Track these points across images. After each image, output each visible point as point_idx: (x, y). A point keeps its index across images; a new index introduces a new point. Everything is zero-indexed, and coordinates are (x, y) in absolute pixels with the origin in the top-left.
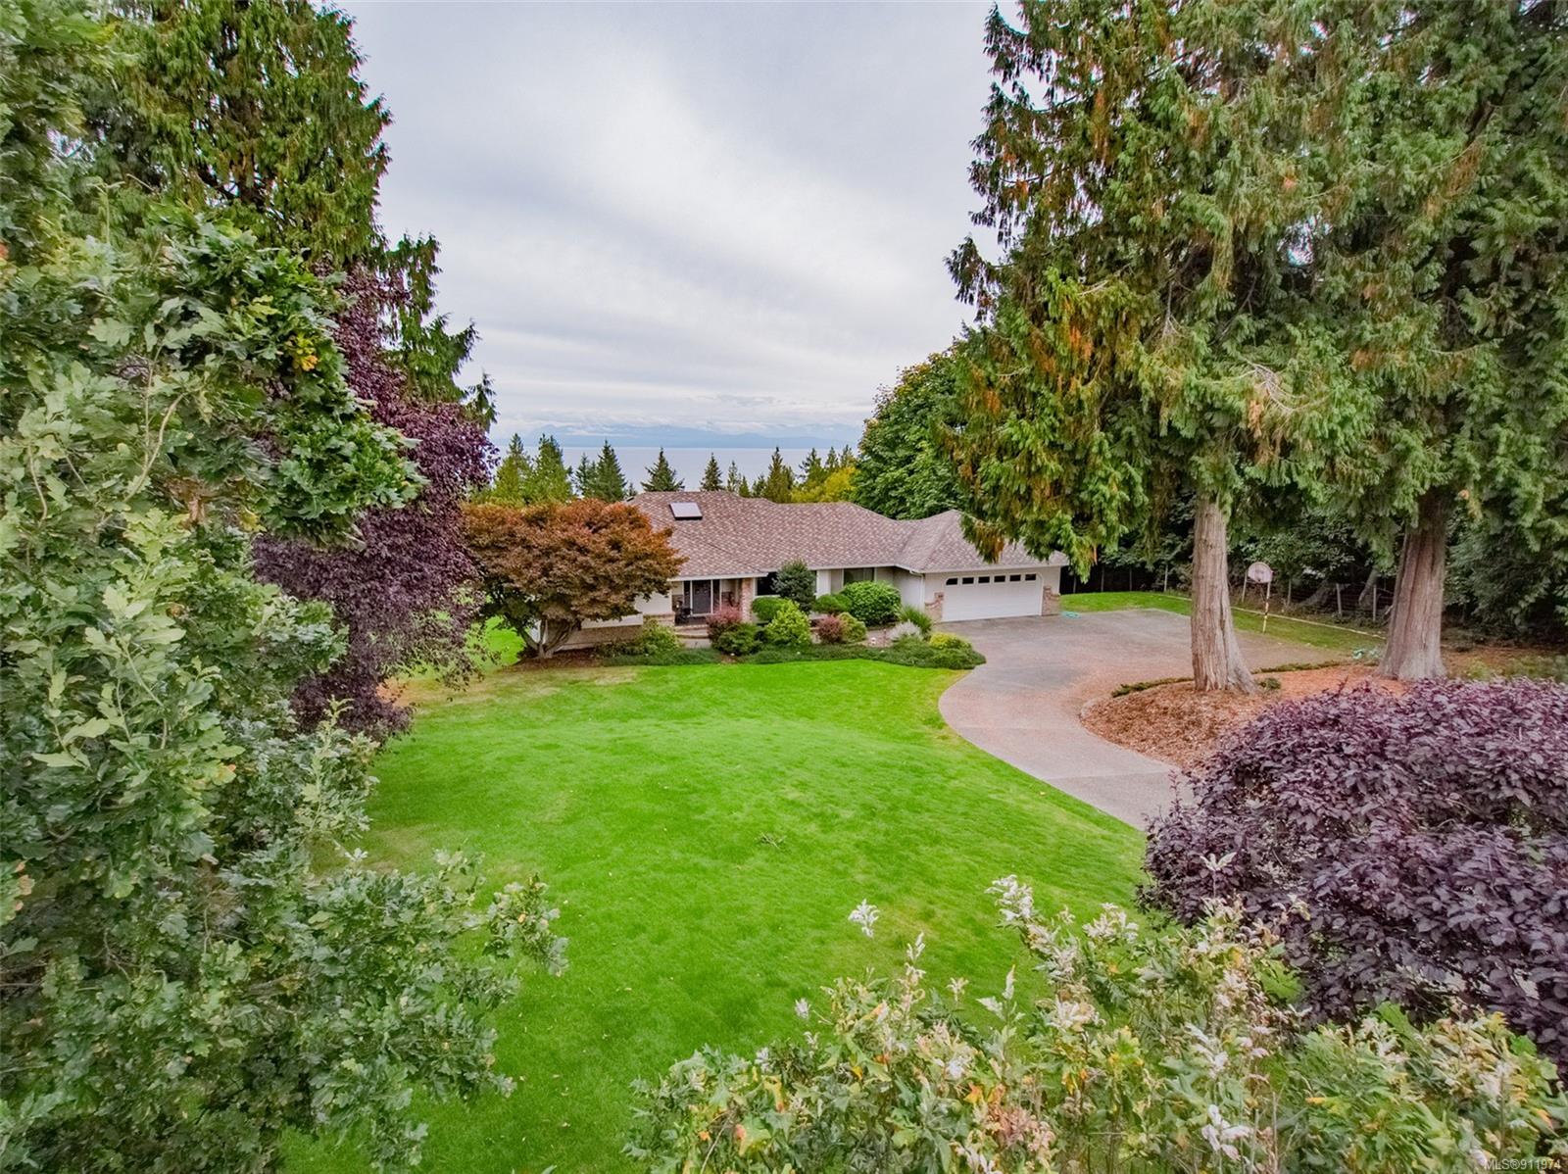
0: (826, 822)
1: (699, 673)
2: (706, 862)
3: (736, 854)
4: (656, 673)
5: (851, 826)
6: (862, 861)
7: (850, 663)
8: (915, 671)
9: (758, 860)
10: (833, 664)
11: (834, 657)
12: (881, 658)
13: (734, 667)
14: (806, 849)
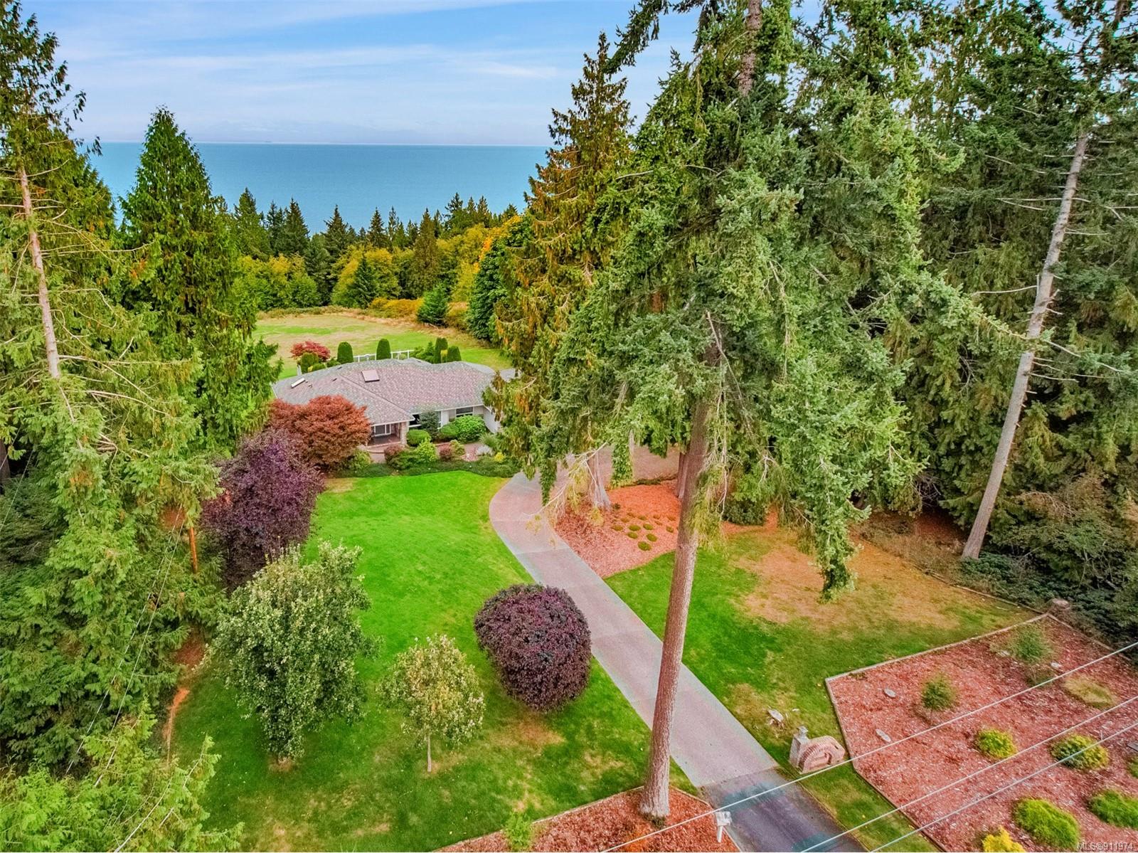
0: (431, 579)
1: (382, 483)
2: (392, 598)
3: (401, 595)
4: (361, 484)
5: (439, 582)
6: (440, 596)
7: (454, 473)
8: (485, 479)
9: (408, 597)
10: (446, 474)
11: (448, 469)
12: (469, 470)
13: (399, 478)
14: (423, 592)
